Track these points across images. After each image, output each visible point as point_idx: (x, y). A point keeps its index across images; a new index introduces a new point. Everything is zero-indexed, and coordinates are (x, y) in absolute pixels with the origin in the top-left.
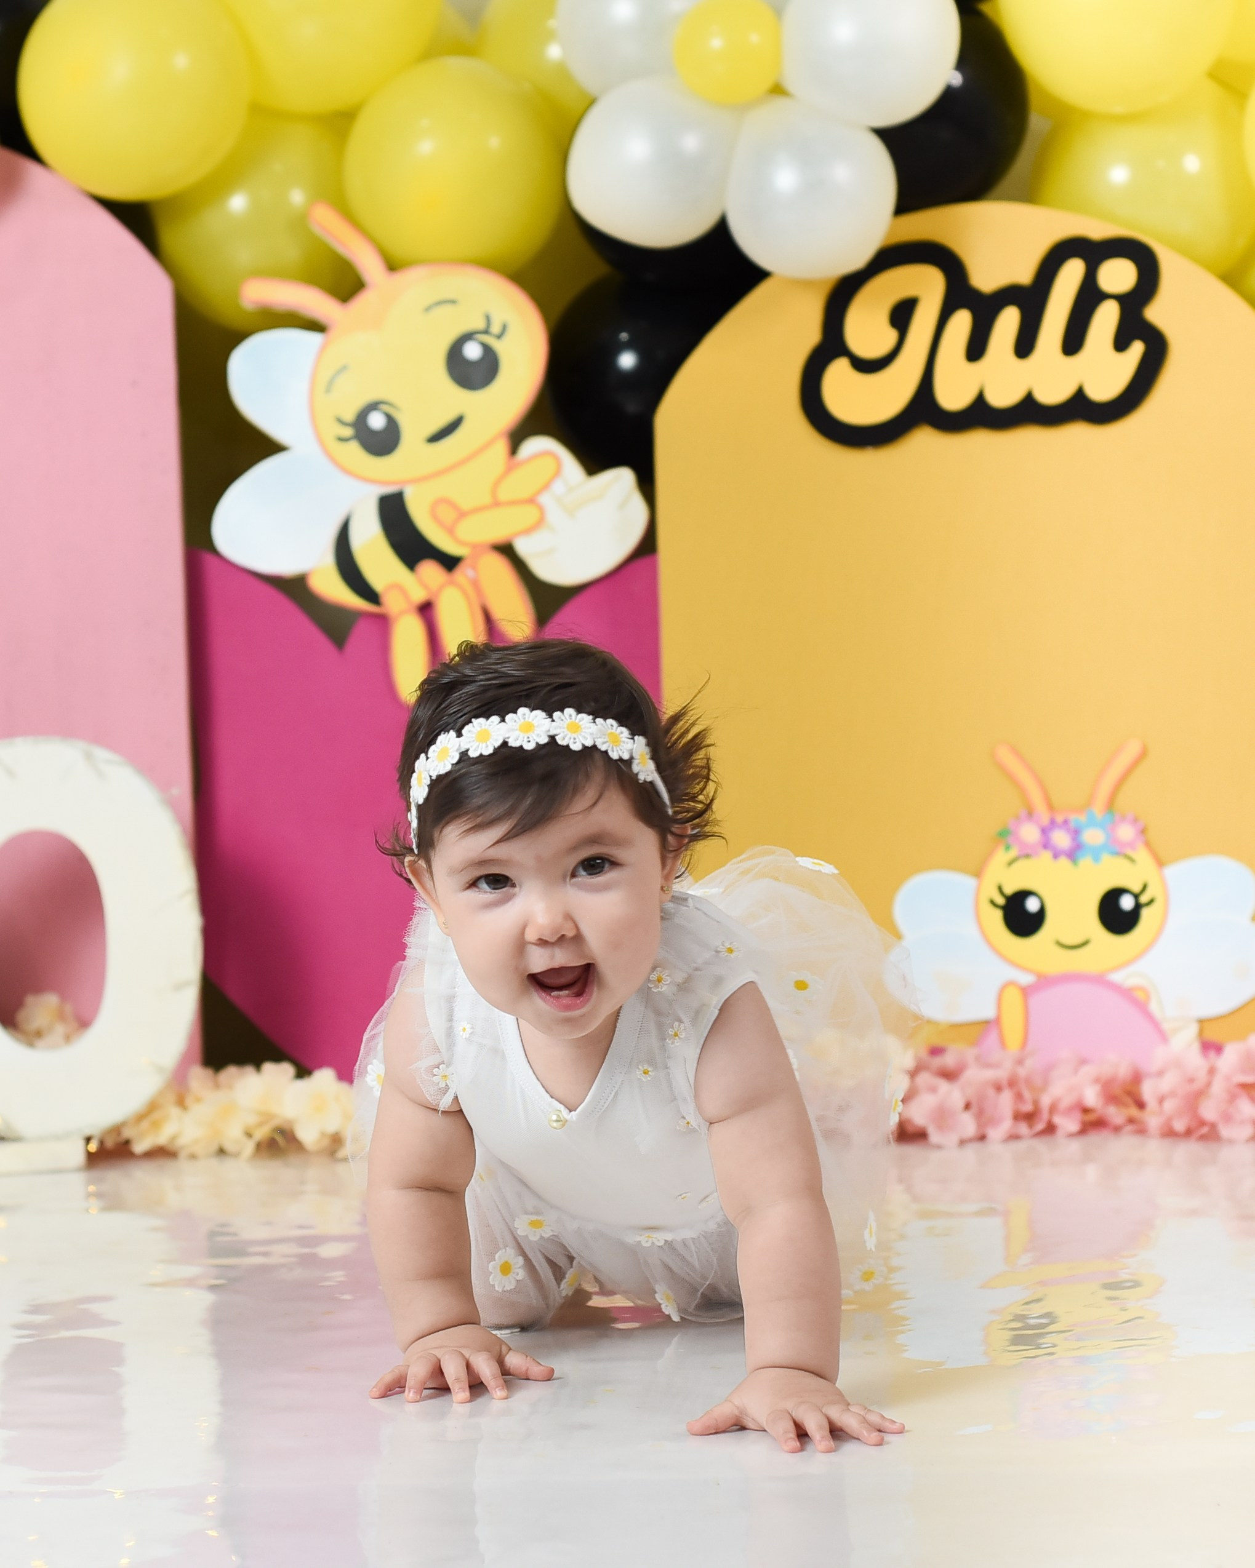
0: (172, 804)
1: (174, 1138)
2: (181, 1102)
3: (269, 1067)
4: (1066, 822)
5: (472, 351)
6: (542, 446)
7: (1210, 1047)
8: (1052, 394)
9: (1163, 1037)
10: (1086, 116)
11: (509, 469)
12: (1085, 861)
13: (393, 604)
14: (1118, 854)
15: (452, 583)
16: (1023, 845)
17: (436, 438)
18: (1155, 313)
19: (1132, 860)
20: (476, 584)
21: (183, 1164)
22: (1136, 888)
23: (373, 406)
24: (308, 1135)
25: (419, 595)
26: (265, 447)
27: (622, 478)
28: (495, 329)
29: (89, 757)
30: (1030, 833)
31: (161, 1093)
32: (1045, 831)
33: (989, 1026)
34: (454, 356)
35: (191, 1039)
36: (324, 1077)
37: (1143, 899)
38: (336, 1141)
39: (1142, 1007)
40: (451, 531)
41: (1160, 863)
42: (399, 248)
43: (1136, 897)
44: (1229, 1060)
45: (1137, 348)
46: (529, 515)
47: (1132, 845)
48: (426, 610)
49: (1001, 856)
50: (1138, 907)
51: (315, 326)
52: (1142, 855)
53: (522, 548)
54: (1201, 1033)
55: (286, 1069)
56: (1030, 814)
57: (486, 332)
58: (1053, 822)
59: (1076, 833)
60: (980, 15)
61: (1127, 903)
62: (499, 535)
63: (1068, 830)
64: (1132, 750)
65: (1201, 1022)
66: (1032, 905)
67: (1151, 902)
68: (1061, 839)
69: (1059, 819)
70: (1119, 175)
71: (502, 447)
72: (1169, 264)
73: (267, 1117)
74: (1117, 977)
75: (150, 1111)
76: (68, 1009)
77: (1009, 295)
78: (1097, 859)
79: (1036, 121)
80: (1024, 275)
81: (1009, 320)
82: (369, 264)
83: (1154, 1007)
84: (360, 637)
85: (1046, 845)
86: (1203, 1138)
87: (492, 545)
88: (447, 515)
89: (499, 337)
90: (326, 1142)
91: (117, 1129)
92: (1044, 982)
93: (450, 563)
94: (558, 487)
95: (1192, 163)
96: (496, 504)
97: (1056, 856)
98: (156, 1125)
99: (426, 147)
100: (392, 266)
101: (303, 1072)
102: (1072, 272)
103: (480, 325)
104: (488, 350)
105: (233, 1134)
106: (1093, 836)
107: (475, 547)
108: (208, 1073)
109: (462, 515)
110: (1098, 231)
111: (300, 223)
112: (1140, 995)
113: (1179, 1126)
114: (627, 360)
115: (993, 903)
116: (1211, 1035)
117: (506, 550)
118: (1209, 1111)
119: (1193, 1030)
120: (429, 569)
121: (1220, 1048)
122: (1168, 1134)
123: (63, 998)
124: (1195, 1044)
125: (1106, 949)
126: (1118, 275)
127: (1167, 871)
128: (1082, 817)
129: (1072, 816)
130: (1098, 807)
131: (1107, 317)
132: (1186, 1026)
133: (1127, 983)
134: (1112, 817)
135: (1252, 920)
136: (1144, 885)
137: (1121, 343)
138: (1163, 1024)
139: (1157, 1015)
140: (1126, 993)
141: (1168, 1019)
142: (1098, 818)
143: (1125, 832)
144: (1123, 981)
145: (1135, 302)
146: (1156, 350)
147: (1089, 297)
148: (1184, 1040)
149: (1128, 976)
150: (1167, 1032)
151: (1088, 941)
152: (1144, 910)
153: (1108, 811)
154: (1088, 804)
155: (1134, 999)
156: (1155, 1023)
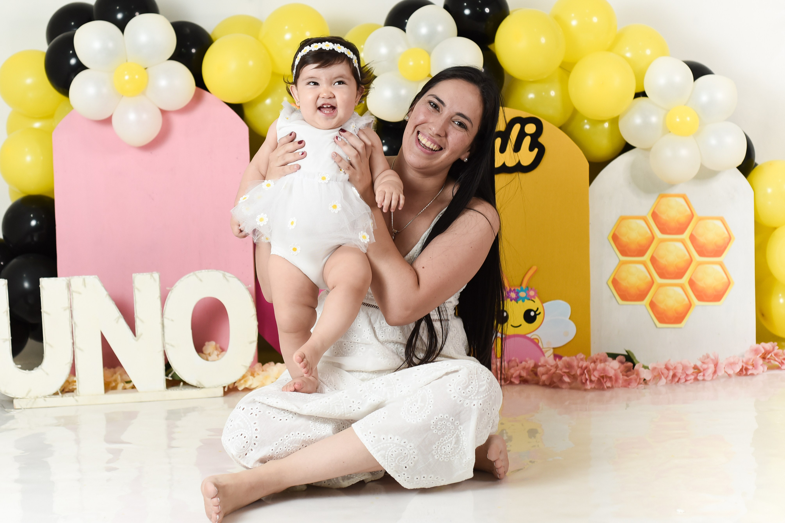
1: (251, 385)
2: (253, 375)
4: (514, 290)
7: (557, 356)
8: (511, 164)
9: (543, 354)
10: (521, 81)
12: (520, 302)
14: (529, 300)
18: (541, 140)
19: (534, 302)
22: (535, 310)
29: (224, 275)
31: (246, 372)
32: (508, 292)
35: (255, 354)
37: (537, 313)
39: (537, 345)
41: (543, 302)
43: (535, 312)
44: (562, 363)
45: (536, 150)
47: (534, 297)
50: (536, 315)
52: (537, 300)
54: (554, 352)
58: (510, 290)
59: (517, 293)
60: (489, 50)
61: (532, 314)
63: (515, 293)
64: (534, 268)
65: (554, 348)
66: (504, 314)
67: (540, 313)
68: (513, 295)
69: (512, 289)
70: (531, 96)
72: (546, 125)
74: (529, 336)
75: (243, 378)
76: (218, 346)
77: (499, 134)
78: (523, 301)
80: (504, 128)
81: (498, 142)
83: (540, 344)
85: (509, 297)
86: (554, 387)
91: (233, 384)
92: (508, 337)
95: (553, 93)
97: (511, 300)
98: (245, 381)
102: (517, 128)
106: (522, 294)
108: (260, 364)
110: (525, 115)
112: (536, 341)
113: (547, 383)
119: (551, 351)
121: (560, 357)
122: (544, 385)
123: (216, 342)
124: (552, 356)
125: (526, 328)
126: (530, 128)
127: (544, 305)
128: (519, 289)
129: (516, 289)
130: (524, 286)
131: (527, 141)
132: (550, 350)
133: (532, 337)
134: (528, 289)
135: (569, 319)
136: (538, 309)
137: (531, 149)
138: (543, 350)
139: (541, 347)
140: (532, 340)
141: (545, 348)
142: (524, 289)
143: (532, 293)
144: (531, 337)
145: (535, 136)
146: (542, 151)
147: (522, 135)
148: (549, 355)
149: (533, 335)
150: (544, 352)
151: (520, 325)
152: (537, 316)
153: (527, 287)
154: (521, 285)
155: (535, 342)
156: (541, 349)
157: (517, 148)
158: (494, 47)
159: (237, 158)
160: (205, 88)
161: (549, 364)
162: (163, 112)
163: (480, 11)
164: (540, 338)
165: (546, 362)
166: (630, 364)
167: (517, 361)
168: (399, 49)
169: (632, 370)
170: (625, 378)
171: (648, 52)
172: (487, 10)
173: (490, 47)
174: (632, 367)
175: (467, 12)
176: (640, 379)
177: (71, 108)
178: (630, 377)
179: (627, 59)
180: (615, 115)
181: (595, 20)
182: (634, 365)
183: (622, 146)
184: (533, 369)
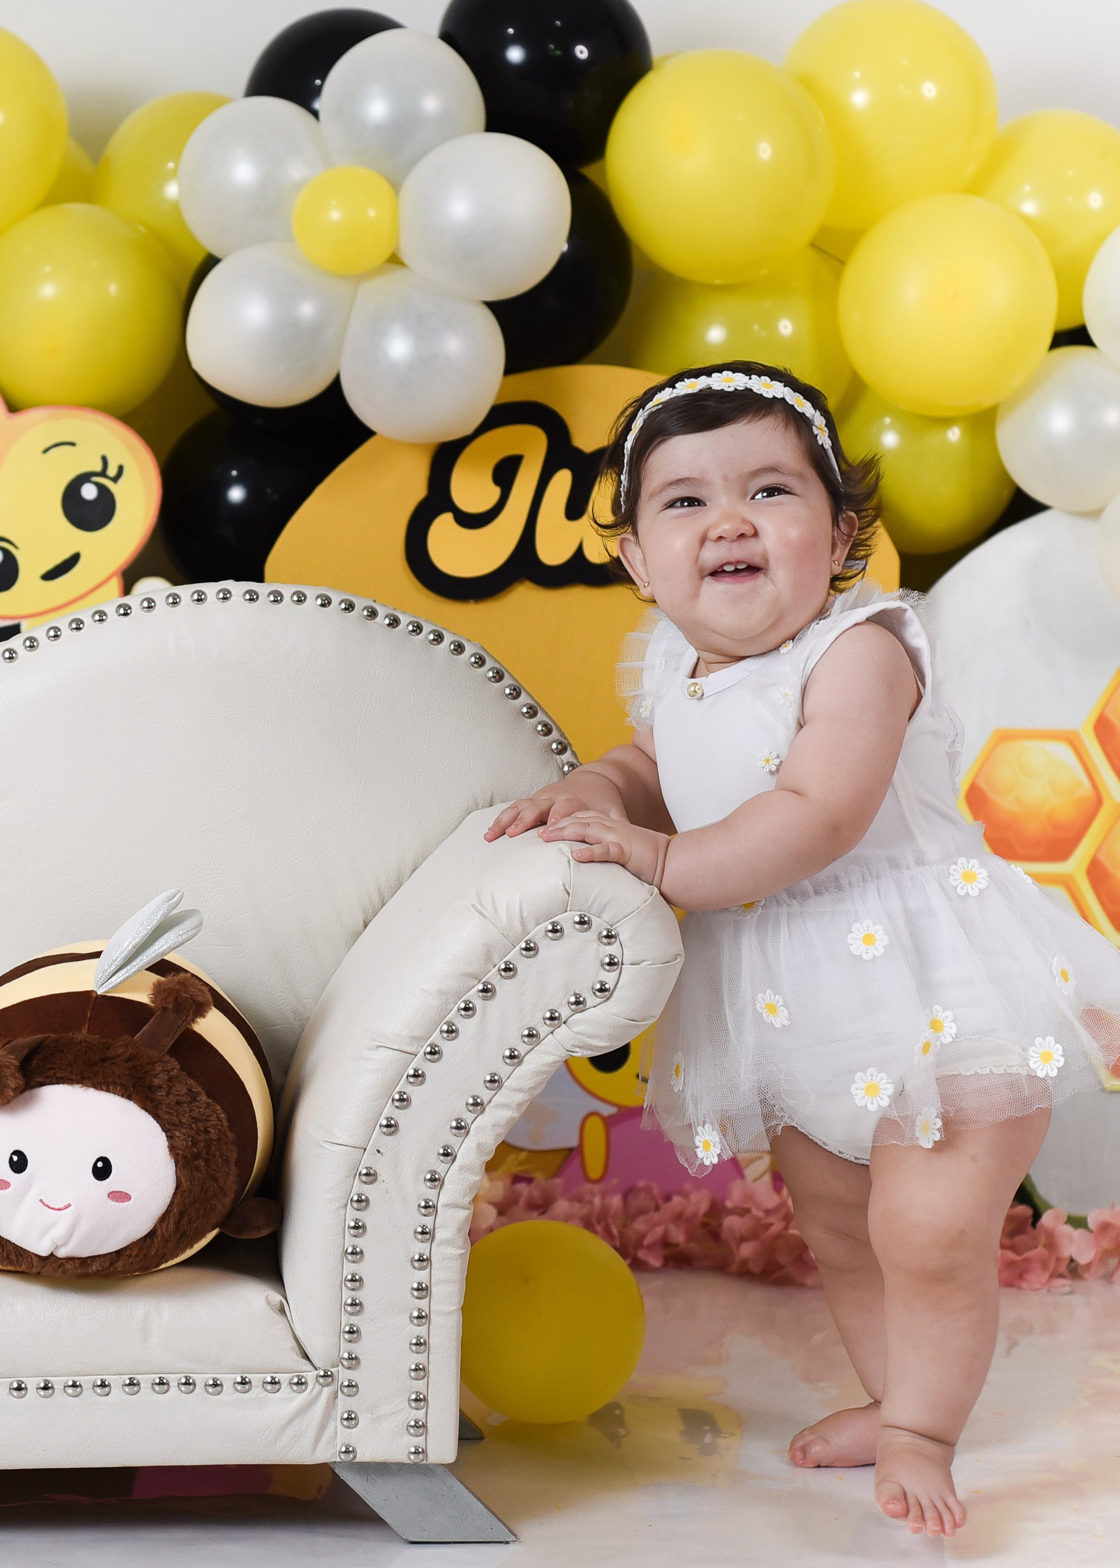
5: (89, 492)
6: (154, 586)
9: (739, 1172)
10: (687, 285)
17: (51, 575)
28: (112, 472)
33: (573, 1154)
34: (71, 495)
42: (20, 390)
57: (103, 474)
71: (115, 585)
79: (637, 287)
89: (115, 479)
92: (626, 1114)
95: (786, 327)
99: (48, 291)
100: (11, 408)
103: (98, 467)
104: (102, 489)
119: (767, 1161)
122: (745, 1274)
124: (767, 1178)
132: (760, 1158)
138: (739, 1157)
148: (758, 1173)
150: (743, 1164)
158: (603, 173)
161: (758, 1206)
163: (558, 52)
165: (749, 1197)
166: (1024, 1210)
167: (656, 1190)
168: (296, 171)
169: (1030, 1228)
170: (1011, 1255)
171: (1095, 200)
172: (582, 52)
173: (589, 171)
174: (1031, 1220)
175: (515, 54)
176: (1058, 1260)
178: (1027, 1255)
179: (1027, 219)
180: (988, 403)
181: (929, 90)
182: (1037, 1216)
184: (705, 1220)
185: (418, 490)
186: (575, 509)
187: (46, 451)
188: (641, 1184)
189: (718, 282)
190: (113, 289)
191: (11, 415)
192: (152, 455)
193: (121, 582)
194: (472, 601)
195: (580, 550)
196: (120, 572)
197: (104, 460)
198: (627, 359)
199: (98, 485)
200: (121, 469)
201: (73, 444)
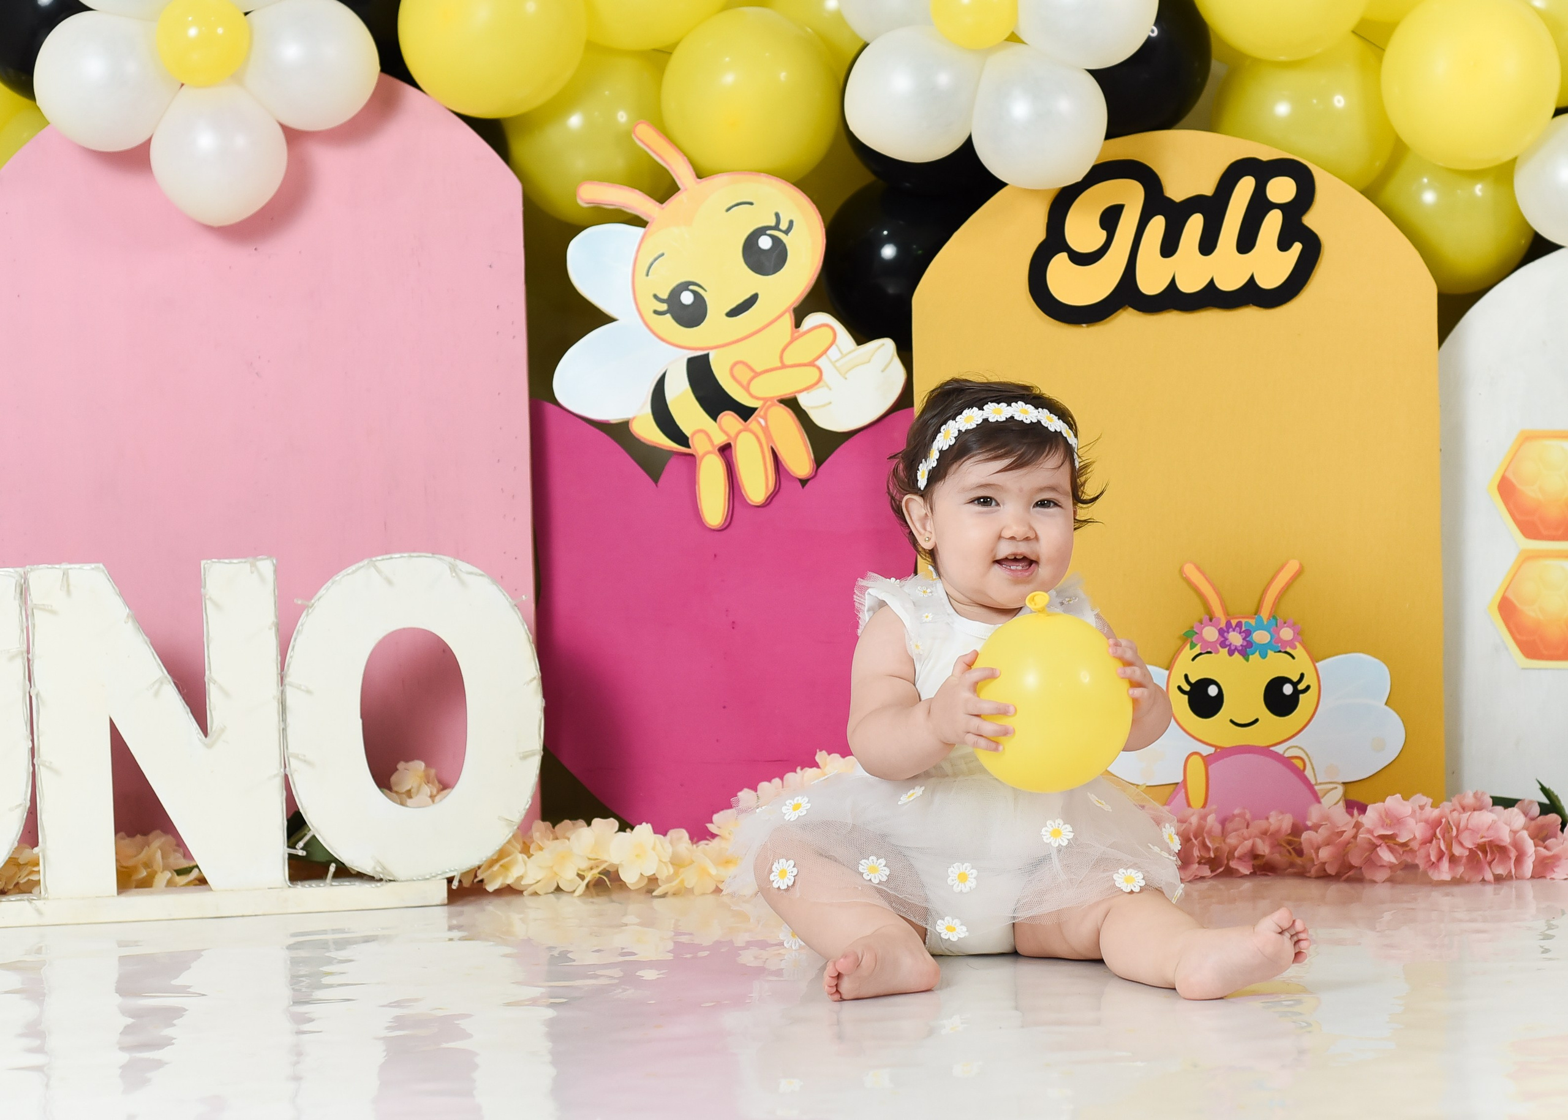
0: (519, 606)
1: (521, 878)
2: (526, 850)
3: (597, 822)
4: (1239, 624)
5: (765, 243)
6: (818, 319)
7: (1354, 806)
8: (1229, 283)
9: (1318, 799)
10: (1257, 61)
11: (793, 340)
12: (1255, 658)
13: (699, 445)
14: (1280, 651)
15: (746, 430)
16: (1205, 643)
17: (734, 313)
18: (1310, 220)
19: (1293, 657)
20: (766, 430)
21: (526, 899)
22: (1295, 679)
23: (685, 286)
24: (629, 877)
25: (720, 439)
26: (596, 318)
27: (885, 347)
28: (784, 226)
29: (453, 569)
30: (1211, 634)
31: (509, 842)
32: (1222, 632)
33: (1179, 788)
34: (750, 245)
35: (533, 798)
36: (644, 830)
37: (1301, 687)
38: (653, 880)
39: (1300, 774)
40: (747, 388)
41: (1314, 660)
42: (706, 161)
43: (1295, 685)
44: (1370, 818)
45: (1297, 247)
46: (811, 374)
47: (1292, 644)
48: (725, 450)
49: (1188, 653)
50: (1297, 693)
51: (638, 221)
52: (1299, 652)
53: (804, 401)
54: (1345, 794)
55: (613, 823)
56: (1212, 619)
57: (776, 227)
58: (1229, 624)
59: (1248, 633)
61: (1288, 689)
62: (786, 392)
63: (1241, 632)
64: (1293, 567)
65: (1344, 783)
66: (1213, 691)
67: (1308, 688)
68: (1236, 639)
69: (1234, 622)
70: (1282, 109)
71: (788, 320)
72: (1323, 180)
73: (598, 862)
74: (1279, 749)
75: (501, 856)
76: (433, 774)
77: (1195, 204)
78: (1264, 656)
79: (1216, 66)
80: (1208, 188)
81: (1195, 224)
82: (682, 172)
83: (1308, 773)
84: (672, 472)
85: (1223, 644)
86: (1349, 880)
87: (779, 398)
88: (744, 375)
89: (787, 232)
90: (645, 882)
91: (474, 872)
92: (1222, 753)
93: (745, 413)
94: (833, 352)
95: (1339, 101)
96: (784, 366)
97: (1231, 653)
98: (506, 868)
99: (729, 78)
100: (700, 175)
101: (625, 826)
102: (1245, 187)
103: (773, 223)
104: (776, 241)
105: (567, 876)
106: (1260, 637)
107: (765, 400)
108: (548, 824)
109: (757, 375)
110: (1266, 154)
111: (626, 138)
112: (1299, 764)
113: (1331, 870)
114: (888, 252)
115: (1180, 688)
116: (1354, 796)
117: (791, 403)
118: (1355, 861)
119: (1340, 790)
120: (729, 418)
121: (1363, 809)
123: (428, 765)
124: (1342, 804)
125: (1272, 727)
126: (1282, 189)
127: (1317, 664)
128: (1253, 622)
129: (1244, 621)
130: (1265, 614)
131: (1272, 223)
132: (1336, 788)
133: (1287, 755)
134: (1276, 622)
135: (1386, 704)
136: (1302, 675)
137: (1284, 244)
138: (1317, 788)
139: (1313, 782)
140: (1286, 762)
141: (1321, 784)
142: (1265, 623)
143: (1286, 634)
144: (1284, 752)
145: (1295, 211)
146: (1312, 249)
147: (1259, 206)
148: (1332, 801)
149: (1288, 748)
150: (1320, 794)
151: (1256, 721)
152: (1301, 696)
153: (1273, 616)
154: (1257, 612)
155: (1294, 768)
156: (1310, 787)
157: (1246, 242)
159: (490, 266)
160: (408, 78)
161: (1333, 824)
162: (293, 136)
164: (1307, 755)
165: (1327, 818)
177: (44, 122)
183: (1524, 242)
184: (1289, 837)
185: (1039, 235)
186: (1169, 247)
187: (728, 210)
188: (1237, 812)
189: (1282, 58)
190: (783, 75)
191: (699, 180)
192: (817, 211)
193: (793, 317)
194: (1084, 325)
195: (1173, 281)
196: (792, 309)
197: (777, 215)
198: (1210, 125)
199: (771, 236)
200: (791, 223)
201: (751, 204)
